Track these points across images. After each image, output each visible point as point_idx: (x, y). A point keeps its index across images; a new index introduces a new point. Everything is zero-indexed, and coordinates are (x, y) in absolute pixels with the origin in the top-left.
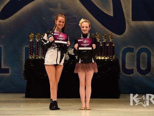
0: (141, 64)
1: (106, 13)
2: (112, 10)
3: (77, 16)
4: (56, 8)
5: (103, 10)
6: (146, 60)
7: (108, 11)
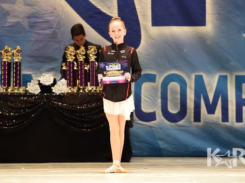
0: (169, 102)
1: (104, 11)
2: (117, 8)
3: (53, 18)
4: (14, 4)
5: (99, 7)
6: (179, 96)
7: (109, 8)
